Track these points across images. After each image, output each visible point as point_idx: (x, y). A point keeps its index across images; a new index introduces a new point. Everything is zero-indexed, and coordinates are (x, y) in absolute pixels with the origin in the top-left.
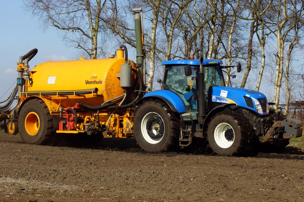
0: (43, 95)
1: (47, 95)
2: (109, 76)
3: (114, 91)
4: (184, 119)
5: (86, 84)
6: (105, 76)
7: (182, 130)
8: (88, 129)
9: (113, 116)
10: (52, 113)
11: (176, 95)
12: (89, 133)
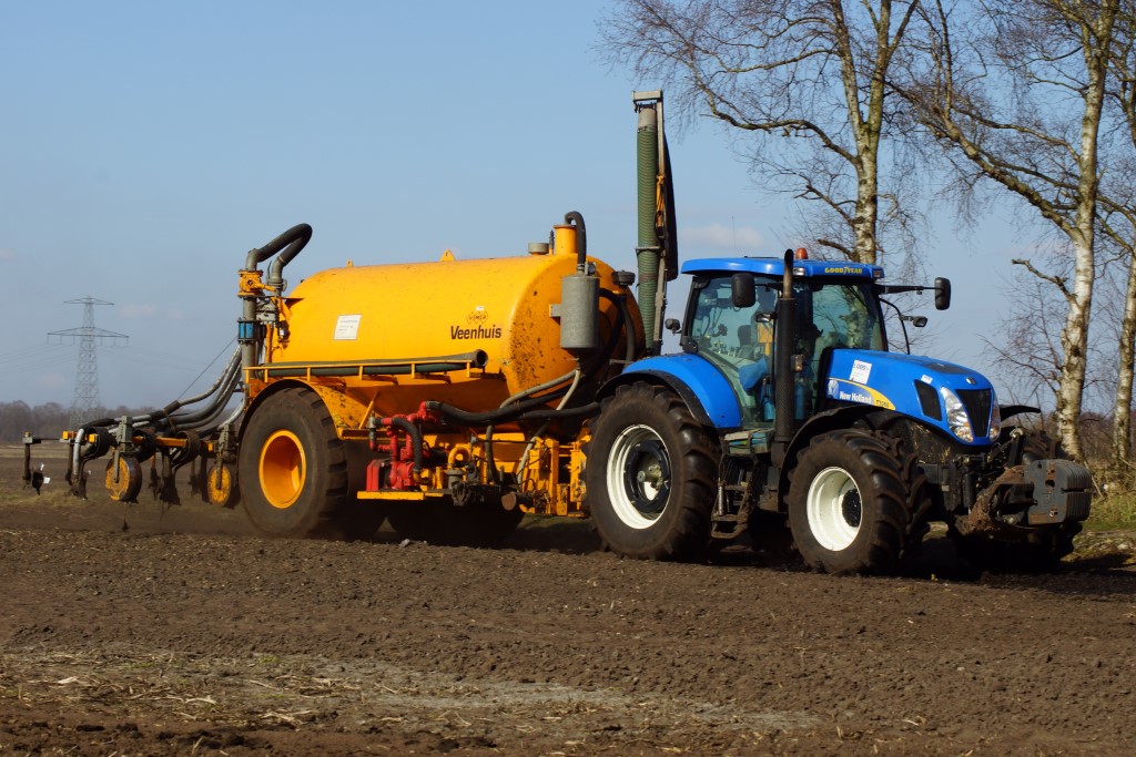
0: (318, 376)
1: (332, 375)
2: (524, 312)
3: (539, 361)
4: (733, 451)
5: (454, 338)
6: (512, 313)
7: (723, 487)
8: (456, 486)
9: (538, 445)
10: (345, 433)
11: (716, 372)
12: (459, 500)
